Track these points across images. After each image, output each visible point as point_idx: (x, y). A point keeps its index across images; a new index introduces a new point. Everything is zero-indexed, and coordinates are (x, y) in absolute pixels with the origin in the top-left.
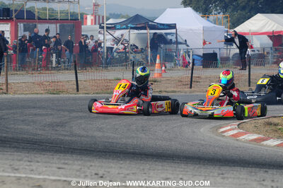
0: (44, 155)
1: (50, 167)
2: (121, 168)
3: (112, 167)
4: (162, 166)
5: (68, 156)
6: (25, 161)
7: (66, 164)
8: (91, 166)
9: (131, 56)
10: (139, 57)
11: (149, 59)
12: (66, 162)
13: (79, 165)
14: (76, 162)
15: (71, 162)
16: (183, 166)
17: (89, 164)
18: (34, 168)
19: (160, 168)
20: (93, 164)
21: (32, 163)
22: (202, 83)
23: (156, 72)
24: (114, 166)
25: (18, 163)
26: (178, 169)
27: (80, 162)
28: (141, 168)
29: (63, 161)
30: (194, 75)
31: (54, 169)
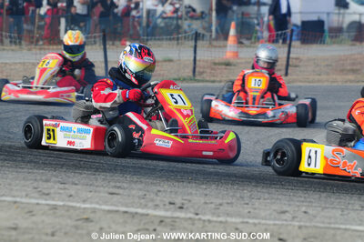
0: (81, 174)
1: (95, 192)
2: (206, 195)
3: (191, 194)
4: (269, 193)
5: (118, 176)
6: (55, 182)
7: (119, 187)
8: (159, 191)
9: (185, 24)
10: (197, 26)
11: (214, 28)
12: (118, 184)
13: (141, 190)
14: (133, 185)
15: (125, 185)
16: (300, 193)
17: (155, 188)
18: (73, 193)
19: (267, 196)
20: (162, 189)
21: (66, 186)
22: (302, 69)
23: (228, 49)
24: (194, 192)
25: (45, 185)
26: (295, 198)
27: (140, 186)
28: (238, 195)
29: (113, 184)
30: (291, 55)
31: (102, 194)
